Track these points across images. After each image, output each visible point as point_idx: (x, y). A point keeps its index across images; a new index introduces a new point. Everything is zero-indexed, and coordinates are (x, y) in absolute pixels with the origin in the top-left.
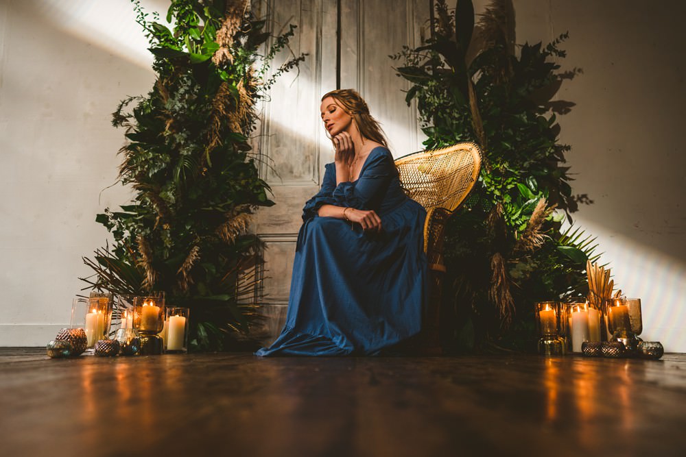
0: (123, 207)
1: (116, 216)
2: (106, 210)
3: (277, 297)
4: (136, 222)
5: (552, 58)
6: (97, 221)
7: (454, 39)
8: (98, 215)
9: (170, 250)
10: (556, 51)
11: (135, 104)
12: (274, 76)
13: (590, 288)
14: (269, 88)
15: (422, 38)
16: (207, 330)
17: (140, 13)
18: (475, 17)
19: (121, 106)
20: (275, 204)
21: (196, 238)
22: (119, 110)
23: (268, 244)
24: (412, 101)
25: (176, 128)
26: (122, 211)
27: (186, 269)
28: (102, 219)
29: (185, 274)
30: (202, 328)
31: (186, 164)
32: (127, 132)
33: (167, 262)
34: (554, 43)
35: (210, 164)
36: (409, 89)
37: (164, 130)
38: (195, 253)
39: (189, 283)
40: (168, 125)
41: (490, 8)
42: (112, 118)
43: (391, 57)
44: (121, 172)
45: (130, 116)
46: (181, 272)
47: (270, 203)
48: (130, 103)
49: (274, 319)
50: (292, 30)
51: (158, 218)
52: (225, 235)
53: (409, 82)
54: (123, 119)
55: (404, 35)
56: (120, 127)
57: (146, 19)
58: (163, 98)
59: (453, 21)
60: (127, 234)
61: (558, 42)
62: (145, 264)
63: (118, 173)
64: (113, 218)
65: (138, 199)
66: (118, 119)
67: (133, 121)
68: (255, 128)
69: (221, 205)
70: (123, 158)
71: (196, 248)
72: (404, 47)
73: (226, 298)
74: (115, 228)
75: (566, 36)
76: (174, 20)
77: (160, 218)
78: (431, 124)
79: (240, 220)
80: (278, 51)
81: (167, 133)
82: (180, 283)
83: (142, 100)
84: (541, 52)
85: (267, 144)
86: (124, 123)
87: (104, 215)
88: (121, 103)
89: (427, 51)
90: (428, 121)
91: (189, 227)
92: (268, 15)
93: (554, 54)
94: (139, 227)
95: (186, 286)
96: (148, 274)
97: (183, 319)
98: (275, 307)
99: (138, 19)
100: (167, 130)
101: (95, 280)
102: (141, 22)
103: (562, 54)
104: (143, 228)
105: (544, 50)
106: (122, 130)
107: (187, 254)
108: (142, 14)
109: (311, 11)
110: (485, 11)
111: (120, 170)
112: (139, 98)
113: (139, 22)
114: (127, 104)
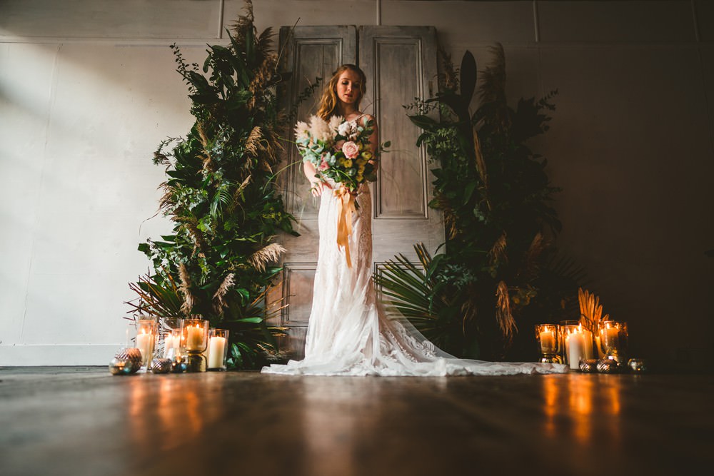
0: (163, 237)
1: (157, 245)
2: (148, 240)
3: (302, 320)
4: (176, 251)
5: (544, 111)
6: (139, 249)
7: (458, 92)
8: (140, 244)
9: (207, 276)
10: (547, 105)
11: (174, 144)
13: (582, 312)
15: (431, 91)
16: (240, 349)
17: (181, 64)
18: (478, 73)
19: (161, 146)
20: (300, 235)
21: (231, 266)
22: (160, 150)
23: (294, 271)
24: (422, 145)
25: (214, 166)
26: (162, 240)
27: (221, 294)
28: (144, 248)
29: (220, 298)
30: (235, 348)
31: (223, 199)
32: (167, 169)
33: (203, 288)
34: (546, 98)
35: (244, 199)
36: (420, 135)
37: (202, 169)
38: (231, 280)
39: (223, 307)
40: (206, 164)
41: (490, 66)
42: (154, 156)
43: (404, 107)
44: (161, 206)
45: (170, 155)
46: (217, 297)
47: (296, 235)
48: (170, 144)
49: (299, 340)
50: (318, 82)
51: (195, 247)
52: (256, 263)
53: (419, 128)
54: (163, 157)
55: (415, 88)
56: (160, 165)
57: (187, 69)
58: (202, 140)
59: (458, 77)
60: (165, 262)
61: (549, 97)
62: (184, 289)
63: (159, 207)
64: (154, 247)
65: (175, 230)
66: (159, 157)
67: (173, 160)
69: (253, 237)
70: (162, 193)
71: (231, 275)
72: (416, 99)
73: (259, 320)
74: (155, 256)
75: (556, 93)
76: (211, 70)
77: (197, 248)
78: (439, 166)
79: (270, 250)
80: (305, 99)
81: (205, 171)
82: (215, 307)
83: (181, 141)
84: (535, 104)
85: (293, 182)
86: (164, 161)
87: (146, 244)
88: (162, 144)
89: (435, 102)
91: (224, 256)
92: (294, 67)
93: (545, 107)
94: (179, 255)
95: (220, 309)
96: (187, 298)
97: (223, 340)
98: (300, 329)
99: (180, 69)
100: (205, 167)
101: (137, 303)
102: (183, 72)
103: (552, 108)
104: (181, 257)
105: (537, 104)
106: (162, 168)
107: (222, 280)
108: (183, 65)
109: (332, 65)
110: (485, 68)
111: (160, 203)
112: (178, 139)
113: (180, 72)
114: (167, 144)
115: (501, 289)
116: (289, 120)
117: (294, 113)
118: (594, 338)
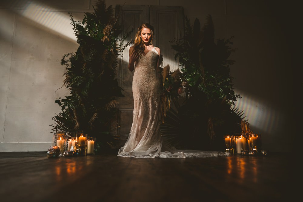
0: (66, 97)
2: (59, 98)
3: (126, 132)
4: (72, 103)
5: (228, 45)
6: (55, 102)
9: (85, 114)
11: (70, 56)
12: (124, 47)
13: (242, 130)
14: (123, 51)
15: (181, 35)
17: (73, 21)
19: (64, 57)
20: (125, 96)
21: (96, 109)
22: (64, 59)
23: (122, 111)
24: (177, 58)
25: (88, 66)
27: (91, 122)
28: (57, 101)
29: (91, 124)
30: (98, 145)
31: (92, 81)
32: (67, 67)
33: (84, 119)
34: (229, 39)
36: (176, 54)
38: (96, 115)
39: (93, 127)
40: (84, 65)
41: (205, 25)
42: (61, 61)
43: (170, 42)
45: (68, 61)
47: (123, 96)
48: (68, 56)
49: (124, 141)
52: (107, 108)
53: (176, 51)
54: (65, 62)
55: (174, 33)
56: (64, 65)
57: (75, 23)
58: (83, 55)
60: (67, 107)
62: (76, 119)
63: (64, 84)
64: (62, 101)
65: (71, 94)
66: (63, 62)
67: (69, 63)
68: (117, 67)
70: (65, 77)
71: (96, 114)
72: (175, 38)
73: (108, 133)
74: (62, 105)
75: (233, 37)
76: (86, 24)
77: (81, 102)
78: (184, 67)
79: (112, 103)
80: (127, 38)
81: (84, 68)
82: (89, 127)
83: (73, 55)
85: (122, 73)
86: (66, 64)
87: (59, 100)
88: (64, 56)
89: (183, 40)
90: (183, 66)
91: (93, 105)
92: (122, 23)
93: (229, 43)
94: (73, 105)
95: (91, 128)
96: (77, 123)
97: (93, 142)
98: (125, 136)
99: (72, 23)
100: (84, 66)
101: (55, 125)
102: (74, 25)
103: (232, 43)
105: (225, 42)
107: (92, 116)
108: (74, 21)
109: (138, 22)
111: (64, 82)
112: (72, 54)
113: (72, 24)
114: (67, 56)
115: (210, 121)
116: (120, 46)
117: (122, 43)
118: (247, 140)
